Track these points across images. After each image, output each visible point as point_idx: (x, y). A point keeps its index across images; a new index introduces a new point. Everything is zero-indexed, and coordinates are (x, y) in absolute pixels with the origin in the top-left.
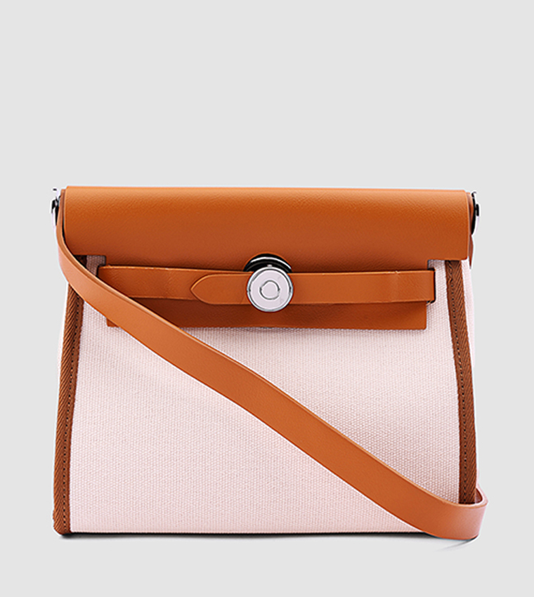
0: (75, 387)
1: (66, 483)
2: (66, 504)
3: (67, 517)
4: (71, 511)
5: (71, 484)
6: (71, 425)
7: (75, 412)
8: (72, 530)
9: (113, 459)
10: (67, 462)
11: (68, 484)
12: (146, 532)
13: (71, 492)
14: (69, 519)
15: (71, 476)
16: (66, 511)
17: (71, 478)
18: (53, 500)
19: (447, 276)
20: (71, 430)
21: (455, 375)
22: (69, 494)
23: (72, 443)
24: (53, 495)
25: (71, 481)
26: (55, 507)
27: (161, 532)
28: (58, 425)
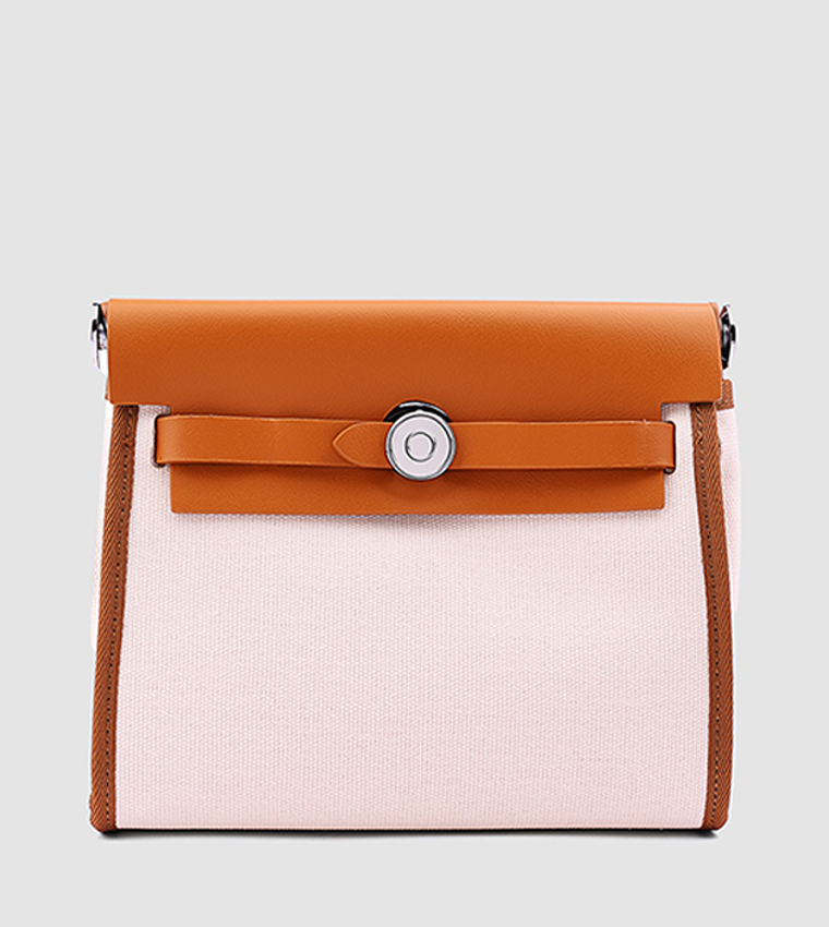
0: (123, 605)
1: (110, 754)
2: (110, 784)
3: (111, 805)
4: (118, 795)
5: (118, 755)
6: (118, 664)
7: (123, 644)
8: (119, 826)
9: (182, 718)
10: (111, 721)
11: (114, 754)
12: (232, 827)
13: (117, 767)
14: (115, 809)
15: (118, 742)
16: (110, 795)
17: (118, 746)
18: (90, 779)
19: (693, 434)
20: (118, 672)
21: (704, 590)
22: (114, 770)
23: (120, 692)
24: (90, 770)
25: (118, 750)
26: (93, 789)
27: (253, 827)
28: (98, 666)
